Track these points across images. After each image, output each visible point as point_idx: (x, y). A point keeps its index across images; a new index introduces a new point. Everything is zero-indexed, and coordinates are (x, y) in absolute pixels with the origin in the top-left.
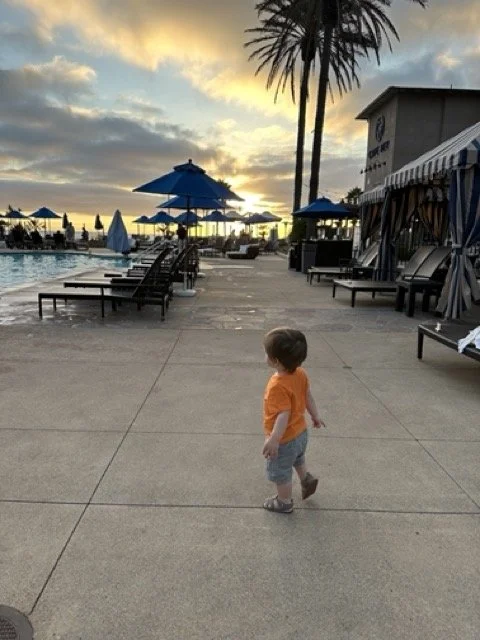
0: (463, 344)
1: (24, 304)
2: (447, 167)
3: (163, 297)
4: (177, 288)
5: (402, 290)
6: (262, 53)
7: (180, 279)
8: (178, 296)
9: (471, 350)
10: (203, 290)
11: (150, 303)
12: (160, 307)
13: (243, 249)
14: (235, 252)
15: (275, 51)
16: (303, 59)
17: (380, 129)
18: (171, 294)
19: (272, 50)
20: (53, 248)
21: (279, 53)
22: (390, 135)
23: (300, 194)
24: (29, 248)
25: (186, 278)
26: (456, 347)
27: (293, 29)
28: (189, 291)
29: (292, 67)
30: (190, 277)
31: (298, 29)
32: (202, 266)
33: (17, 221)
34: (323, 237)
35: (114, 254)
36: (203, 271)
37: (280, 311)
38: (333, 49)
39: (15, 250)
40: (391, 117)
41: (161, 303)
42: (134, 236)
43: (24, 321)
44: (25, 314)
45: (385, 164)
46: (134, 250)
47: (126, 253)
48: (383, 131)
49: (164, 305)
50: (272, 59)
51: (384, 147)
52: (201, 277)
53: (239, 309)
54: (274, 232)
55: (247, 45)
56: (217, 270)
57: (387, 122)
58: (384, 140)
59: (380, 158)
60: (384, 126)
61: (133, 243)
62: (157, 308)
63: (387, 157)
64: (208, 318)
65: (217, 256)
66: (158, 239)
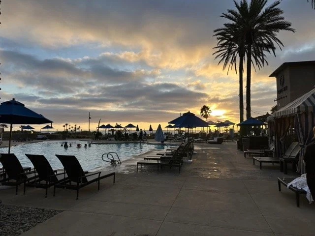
0: (289, 185)
1: (130, 166)
2: (293, 112)
3: (179, 164)
4: (185, 159)
5: (282, 162)
6: (220, 56)
7: (186, 156)
8: (185, 163)
9: (291, 187)
10: (196, 160)
11: (174, 166)
12: (178, 168)
13: (215, 140)
14: (212, 141)
15: (227, 54)
16: (240, 56)
17: (282, 81)
18: (182, 162)
19: (225, 54)
20: (133, 140)
21: (228, 55)
22: (287, 83)
23: (243, 113)
24: (124, 141)
25: (188, 155)
26: (286, 186)
27: (235, 45)
28: (190, 160)
29: (235, 60)
30: (190, 154)
31: (237, 45)
32: (196, 148)
33: (119, 129)
34: (253, 134)
35: (157, 142)
36: (196, 150)
37: (228, 170)
38: (252, 50)
39: (118, 142)
40: (287, 75)
41: (179, 166)
42: (165, 133)
43: (132, 172)
44: (132, 170)
45: (286, 96)
46: (166, 140)
47: (162, 142)
48: (283, 82)
49: (180, 167)
50: (225, 58)
51: (285, 89)
52: (195, 154)
53: (210, 169)
54: (232, 130)
55: (214, 54)
56: (203, 150)
57: (285, 77)
58: (285, 85)
59: (284, 94)
60: (284, 80)
61: (165, 137)
62: (177, 168)
63: (287, 93)
64: (197, 173)
65: (203, 143)
66: (176, 135)
